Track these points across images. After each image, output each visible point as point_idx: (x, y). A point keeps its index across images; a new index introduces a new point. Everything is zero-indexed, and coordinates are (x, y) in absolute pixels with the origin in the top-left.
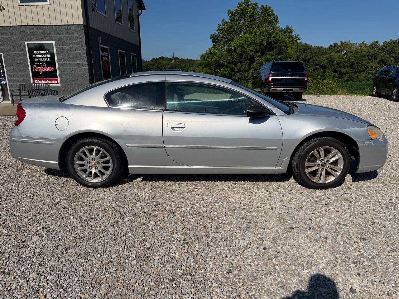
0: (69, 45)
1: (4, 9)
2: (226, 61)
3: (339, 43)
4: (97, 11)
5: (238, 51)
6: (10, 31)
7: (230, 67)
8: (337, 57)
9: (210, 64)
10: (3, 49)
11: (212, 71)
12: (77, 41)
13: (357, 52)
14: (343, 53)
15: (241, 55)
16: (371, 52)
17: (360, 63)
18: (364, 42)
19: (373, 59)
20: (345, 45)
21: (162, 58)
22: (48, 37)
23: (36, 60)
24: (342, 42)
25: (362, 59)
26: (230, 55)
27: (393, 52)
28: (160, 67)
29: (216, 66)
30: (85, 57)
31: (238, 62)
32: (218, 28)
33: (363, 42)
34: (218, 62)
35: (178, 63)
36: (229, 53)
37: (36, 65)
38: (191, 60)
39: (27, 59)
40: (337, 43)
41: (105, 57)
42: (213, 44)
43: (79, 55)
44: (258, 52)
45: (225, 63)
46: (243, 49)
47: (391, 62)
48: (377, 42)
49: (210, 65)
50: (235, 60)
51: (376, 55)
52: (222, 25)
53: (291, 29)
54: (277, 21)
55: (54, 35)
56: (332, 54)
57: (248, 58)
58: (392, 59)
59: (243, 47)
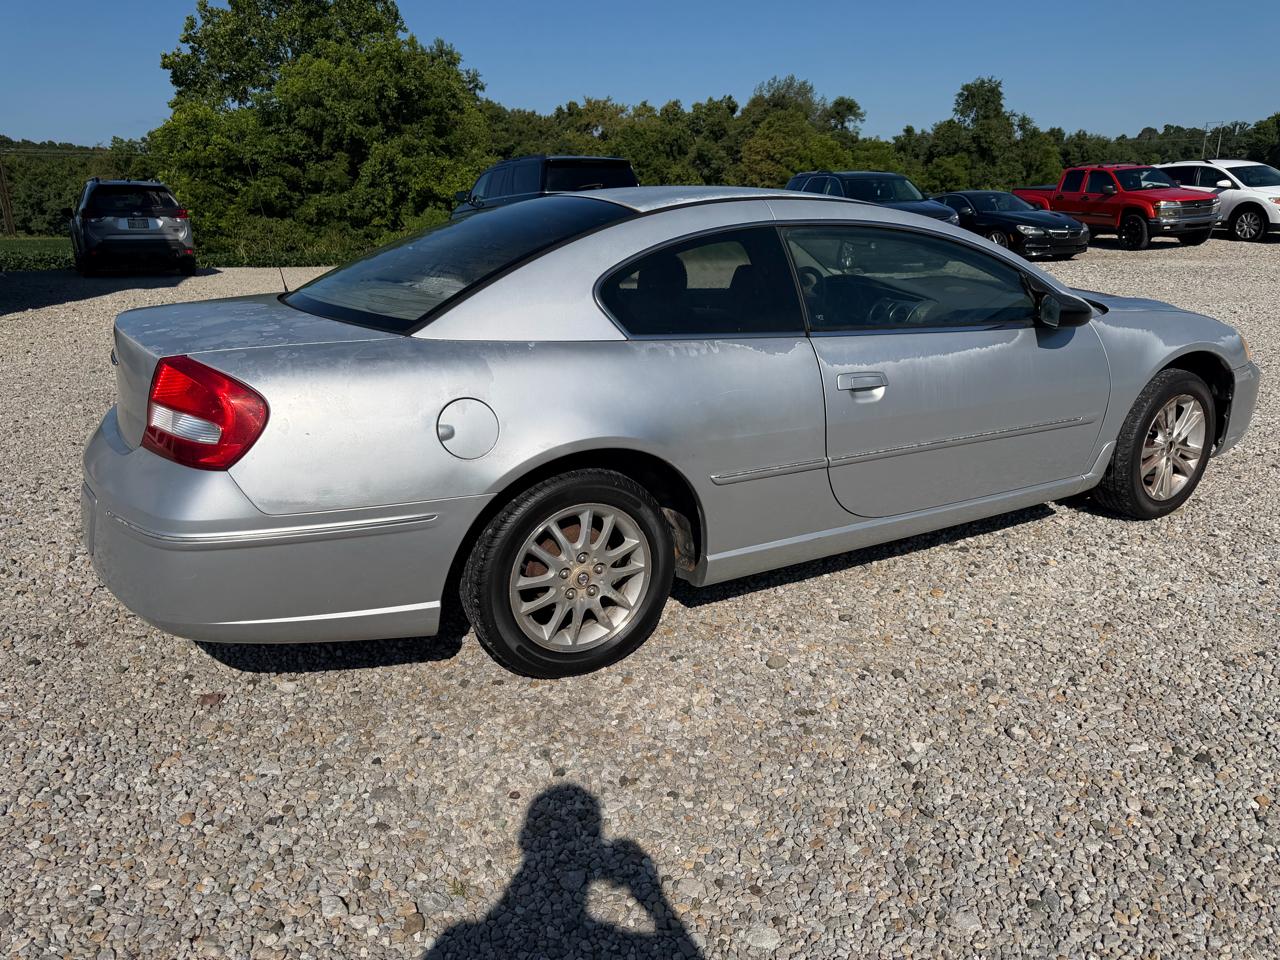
2: (264, 153)
3: (582, 104)
5: (304, 116)
7: (280, 175)
8: (583, 147)
9: (203, 163)
11: (216, 188)
13: (632, 132)
14: (596, 134)
15: (314, 133)
16: (667, 134)
17: (648, 166)
18: (645, 102)
19: (675, 154)
20: (599, 111)
24: (589, 102)
25: (650, 154)
26: (273, 131)
27: (722, 135)
29: (229, 171)
31: (308, 157)
32: (186, 30)
33: (644, 104)
34: (233, 155)
35: (18, 160)
36: (268, 123)
38: (69, 147)
40: (575, 104)
44: (374, 123)
45: (262, 160)
46: (319, 111)
47: (720, 163)
48: (676, 104)
49: (205, 167)
50: (294, 151)
51: (682, 140)
52: (200, 22)
53: (450, 53)
54: (398, 24)
56: (569, 134)
57: (344, 142)
58: (723, 153)
59: (319, 104)
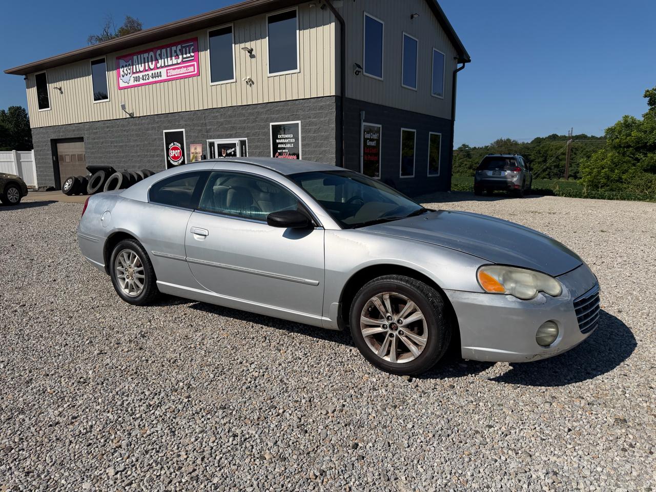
0: (316, 125)
1: (253, 83)
4: (364, 73)
6: (256, 110)
9: (624, 145)
10: (248, 133)
11: (627, 158)
12: (326, 119)
21: (554, 137)
22: (294, 116)
23: (279, 146)
28: (544, 153)
30: (333, 142)
34: (643, 141)
35: (582, 145)
37: (279, 153)
39: (270, 145)
41: (372, 140)
42: (650, 107)
43: (327, 138)
55: (301, 113)
